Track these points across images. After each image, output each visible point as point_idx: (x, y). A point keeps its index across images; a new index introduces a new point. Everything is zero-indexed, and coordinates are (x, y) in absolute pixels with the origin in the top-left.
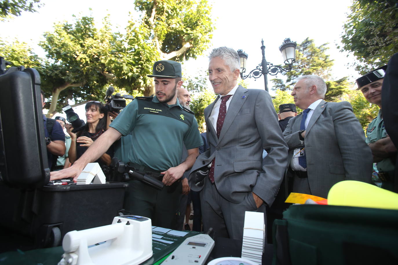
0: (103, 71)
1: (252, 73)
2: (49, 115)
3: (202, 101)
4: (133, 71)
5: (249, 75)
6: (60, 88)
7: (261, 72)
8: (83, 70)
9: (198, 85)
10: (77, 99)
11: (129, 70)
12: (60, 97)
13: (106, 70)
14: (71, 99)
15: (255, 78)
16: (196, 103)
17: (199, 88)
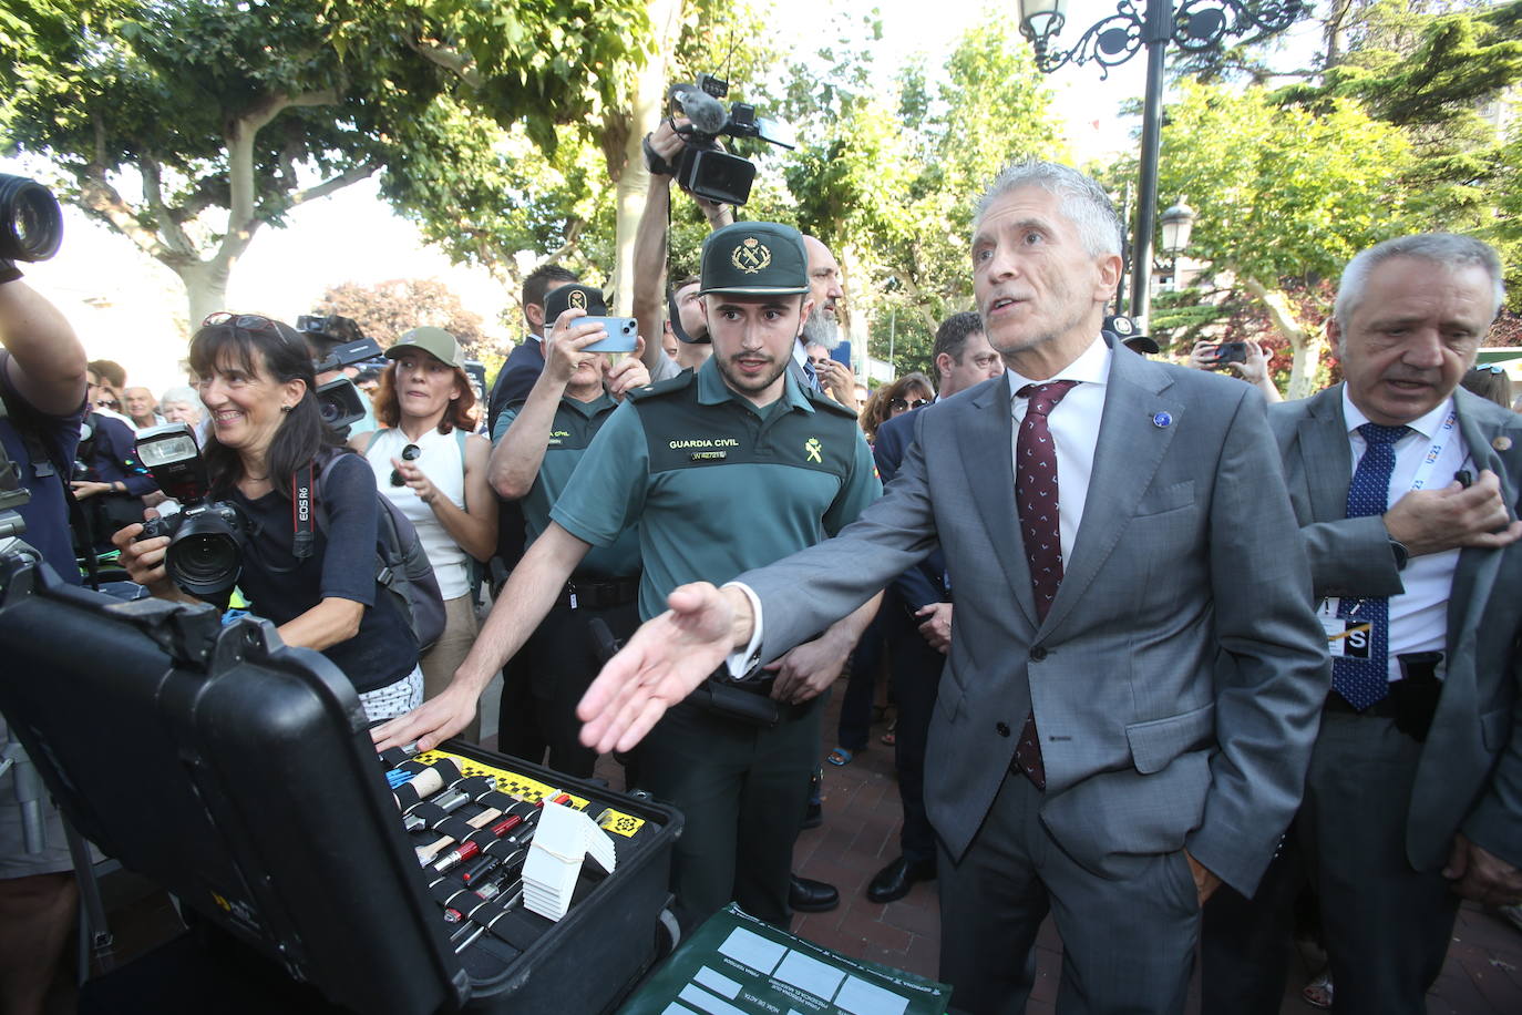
0: (417, 34)
1: (1094, 37)
2: (236, 235)
3: (844, 150)
4: (548, 41)
5: (1075, 50)
6: (251, 117)
7: (1136, 30)
8: (331, 41)
9: (834, 90)
10: (326, 157)
11: (532, 39)
12: (258, 157)
13: (426, 31)
14: (304, 160)
15: (1104, 65)
16: (817, 163)
17: (836, 105)
